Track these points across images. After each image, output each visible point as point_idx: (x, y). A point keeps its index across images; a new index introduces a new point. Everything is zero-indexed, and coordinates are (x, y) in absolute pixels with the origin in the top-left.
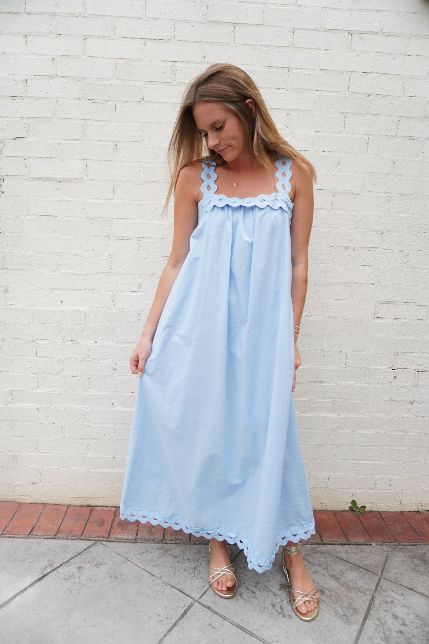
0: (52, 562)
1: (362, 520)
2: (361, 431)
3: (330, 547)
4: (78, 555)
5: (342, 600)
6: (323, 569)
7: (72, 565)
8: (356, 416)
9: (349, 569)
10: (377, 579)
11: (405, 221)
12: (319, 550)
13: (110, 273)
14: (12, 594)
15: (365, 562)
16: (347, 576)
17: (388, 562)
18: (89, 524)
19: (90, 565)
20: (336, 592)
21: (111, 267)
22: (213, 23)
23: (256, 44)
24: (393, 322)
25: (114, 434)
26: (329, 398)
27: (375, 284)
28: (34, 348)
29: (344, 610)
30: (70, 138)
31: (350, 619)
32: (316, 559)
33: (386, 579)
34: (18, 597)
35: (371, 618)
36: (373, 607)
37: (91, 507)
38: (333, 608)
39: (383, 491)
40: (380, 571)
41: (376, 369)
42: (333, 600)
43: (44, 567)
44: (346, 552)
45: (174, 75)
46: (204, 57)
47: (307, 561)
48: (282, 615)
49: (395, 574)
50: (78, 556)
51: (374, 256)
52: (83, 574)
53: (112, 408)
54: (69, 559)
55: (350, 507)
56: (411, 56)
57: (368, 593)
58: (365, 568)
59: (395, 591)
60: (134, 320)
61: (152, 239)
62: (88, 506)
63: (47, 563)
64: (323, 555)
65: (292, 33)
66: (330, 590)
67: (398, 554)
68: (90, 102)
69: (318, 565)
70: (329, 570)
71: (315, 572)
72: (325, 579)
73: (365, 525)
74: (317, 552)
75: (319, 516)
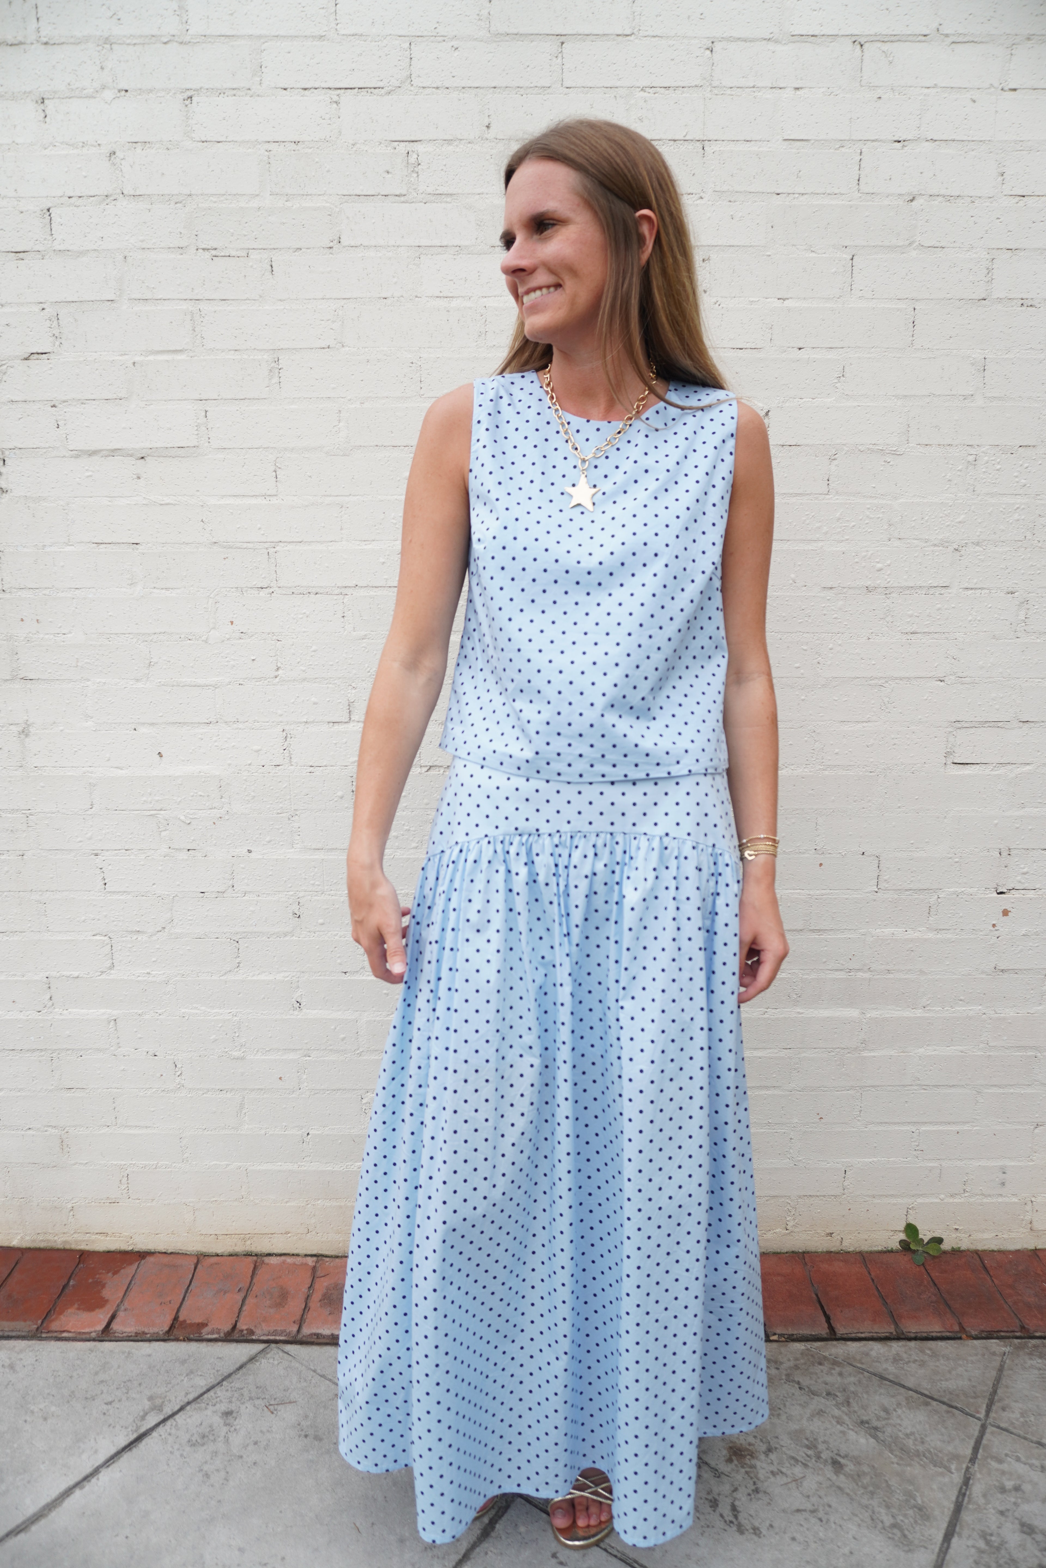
0: (161, 1401)
1: (933, 1275)
2: (921, 1050)
3: (853, 1347)
4: (223, 1380)
5: (888, 1486)
6: (837, 1405)
7: (210, 1408)
8: (907, 1013)
9: (904, 1403)
10: (978, 1428)
11: (1016, 516)
12: (826, 1354)
13: (277, 680)
14: (63, 1487)
15: (944, 1384)
16: (899, 1422)
17: (1004, 1381)
18: (250, 1300)
19: (254, 1406)
20: (873, 1467)
21: (279, 665)
22: (507, 38)
23: (618, 84)
24: (997, 773)
25: (305, 1077)
26: (837, 970)
27: (946, 679)
28: (99, 871)
29: (894, 1511)
30: (161, 349)
31: (910, 1536)
32: (820, 1378)
33: (999, 1427)
34: (78, 1493)
35: (966, 1532)
36: (969, 1502)
37: (255, 1258)
38: (867, 1507)
39: (985, 1200)
40: (984, 1406)
41: (954, 893)
42: (865, 1488)
43: (142, 1414)
44: (896, 1359)
45: (415, 175)
46: (488, 127)
47: (797, 1386)
48: (735, 1528)
49: (1022, 1415)
50: (224, 1383)
51: (939, 609)
52: (235, 1430)
53: (296, 1013)
54: (201, 1391)
55: (901, 1242)
56: (1018, 91)
57: (953, 1467)
58: (945, 1400)
59: (1023, 1459)
60: (340, 793)
61: (376, 590)
62: (248, 1255)
63: (147, 1404)
64: (838, 1369)
65: (708, 52)
66: (857, 1461)
67: (1030, 1362)
68: (207, 255)
69: (826, 1394)
70: (855, 1406)
71: (818, 1414)
72: (843, 1433)
73: (942, 1287)
74: (822, 1361)
75: (824, 1267)
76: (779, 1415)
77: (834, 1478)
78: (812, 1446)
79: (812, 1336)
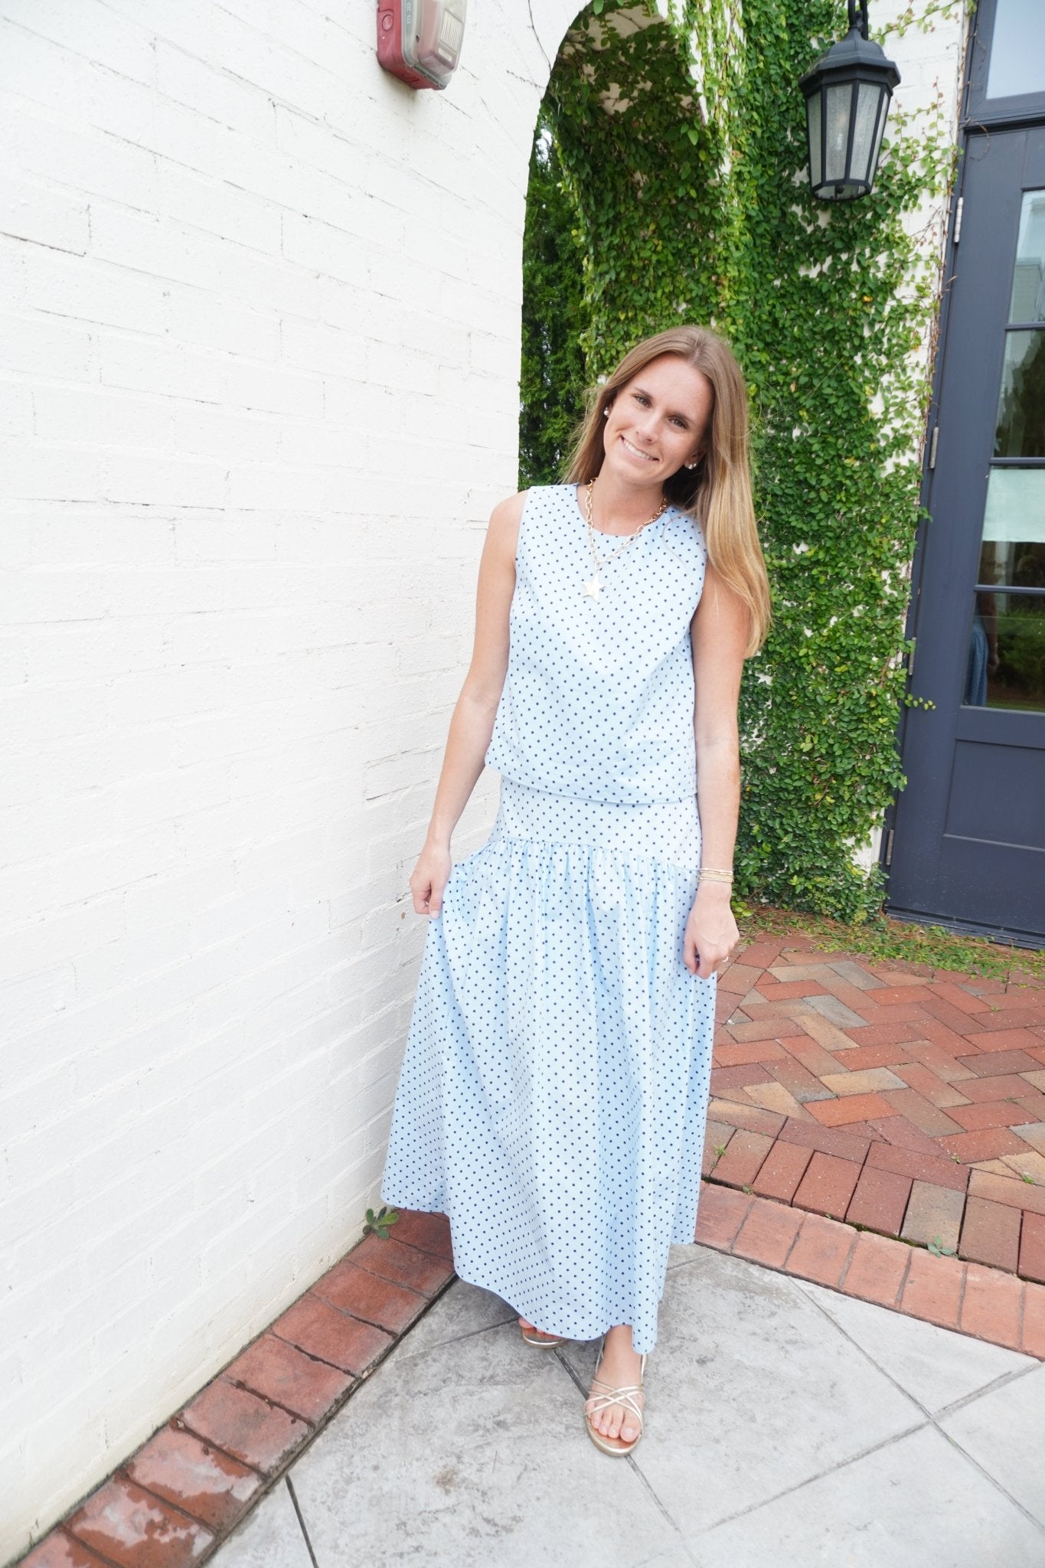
1: (402, 1239)
5: (538, 1407)
6: (457, 1384)
11: (391, 577)
12: (410, 1354)
20: (518, 1403)
27: (359, 728)
32: (426, 1376)
38: (543, 1433)
41: (375, 912)
42: (530, 1422)
47: (421, 1395)
48: (504, 1533)
51: (351, 664)
55: (365, 1228)
56: (374, 199)
64: (429, 1358)
65: (151, 48)
66: (507, 1410)
69: (443, 1385)
70: (467, 1374)
71: (455, 1401)
72: (481, 1399)
73: (416, 1243)
74: (413, 1362)
75: (334, 1290)
76: (436, 1427)
77: (510, 1434)
78: (477, 1428)
79: (386, 1350)
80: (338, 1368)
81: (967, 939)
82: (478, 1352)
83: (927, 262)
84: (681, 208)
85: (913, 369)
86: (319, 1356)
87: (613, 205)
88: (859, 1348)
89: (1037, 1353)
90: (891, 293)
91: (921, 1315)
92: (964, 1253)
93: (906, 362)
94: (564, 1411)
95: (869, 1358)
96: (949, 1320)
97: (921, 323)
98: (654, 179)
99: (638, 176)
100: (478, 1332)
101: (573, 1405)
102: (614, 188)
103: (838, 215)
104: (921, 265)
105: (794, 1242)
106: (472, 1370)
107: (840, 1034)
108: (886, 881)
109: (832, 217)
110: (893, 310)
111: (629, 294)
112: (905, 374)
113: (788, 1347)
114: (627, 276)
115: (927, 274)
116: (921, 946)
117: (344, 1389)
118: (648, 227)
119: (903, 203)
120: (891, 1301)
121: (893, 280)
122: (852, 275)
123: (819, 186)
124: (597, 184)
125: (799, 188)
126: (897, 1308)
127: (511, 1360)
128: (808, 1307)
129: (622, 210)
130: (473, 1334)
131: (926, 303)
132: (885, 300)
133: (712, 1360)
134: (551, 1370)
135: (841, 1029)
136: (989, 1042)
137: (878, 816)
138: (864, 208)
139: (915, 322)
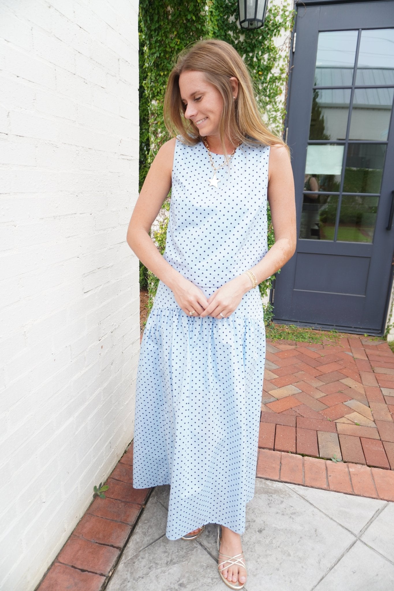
1: (112, 497)
3: (130, 546)
5: (196, 571)
6: (156, 569)
9: (165, 544)
11: (90, 180)
12: (130, 557)
16: (172, 551)
20: (187, 572)
27: (79, 256)
32: (141, 568)
36: (209, 549)
38: (202, 584)
39: (107, 458)
42: (195, 581)
44: (144, 534)
47: (141, 579)
55: (94, 495)
64: (139, 558)
66: (183, 577)
69: (149, 570)
70: (159, 562)
71: (157, 578)
72: (169, 574)
73: (119, 498)
74: (132, 561)
75: (85, 530)
79: (117, 558)
80: (96, 573)
81: (304, 329)
82: (162, 549)
83: (284, 59)
84: (188, 24)
85: (279, 103)
86: (85, 568)
87: (158, 21)
88: (320, 511)
89: (385, 498)
90: (270, 71)
91: (338, 490)
92: (345, 460)
93: (277, 100)
94: (209, 570)
95: (325, 514)
96: (349, 490)
97: (282, 84)
98: (176, 10)
99: (169, 8)
100: (159, 538)
101: (211, 567)
102: (158, 13)
103: (248, 37)
104: (282, 59)
105: (281, 467)
106: (161, 559)
107: (270, 372)
108: (273, 309)
109: (246, 37)
110: (271, 78)
111: (165, 63)
112: (276, 105)
113: (293, 516)
114: (164, 55)
115: (284, 63)
116: (289, 333)
117: (102, 584)
118: (173, 33)
119: (274, 33)
120: (325, 486)
121: (271, 65)
122: (254, 63)
123: (244, 21)
124: (151, 10)
125: (232, 23)
126: (328, 489)
127: (178, 549)
128: (295, 496)
129: (162, 24)
130: (157, 540)
131: (284, 76)
132: (268, 73)
133: (264, 529)
134: (197, 550)
135: (270, 370)
136: (325, 369)
137: (269, 284)
138: (259, 34)
139: (279, 83)
